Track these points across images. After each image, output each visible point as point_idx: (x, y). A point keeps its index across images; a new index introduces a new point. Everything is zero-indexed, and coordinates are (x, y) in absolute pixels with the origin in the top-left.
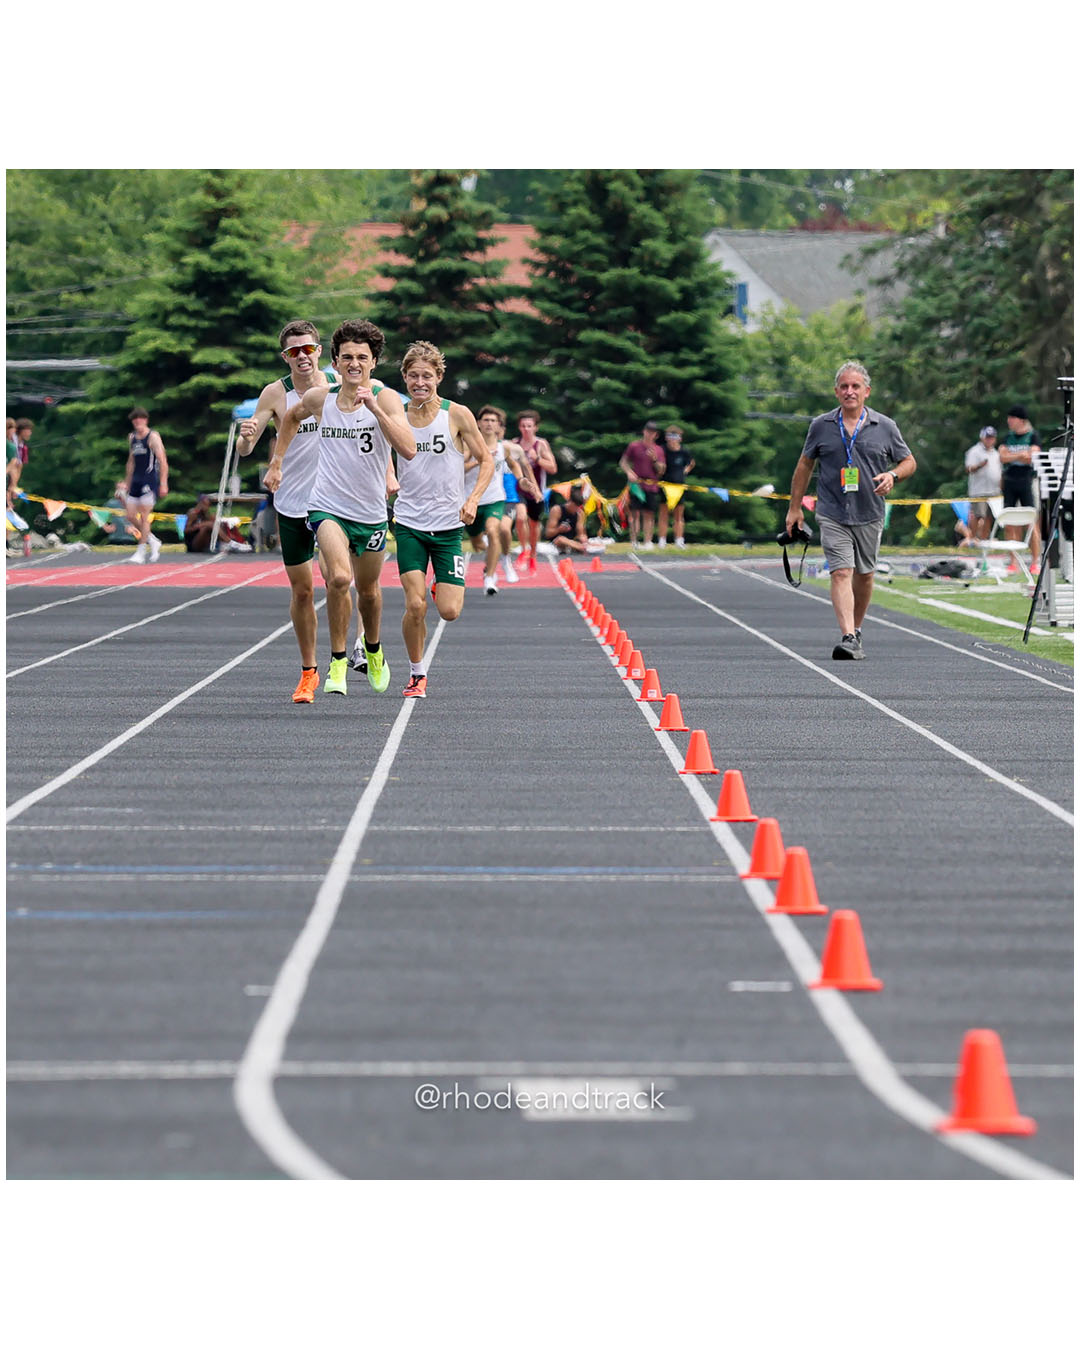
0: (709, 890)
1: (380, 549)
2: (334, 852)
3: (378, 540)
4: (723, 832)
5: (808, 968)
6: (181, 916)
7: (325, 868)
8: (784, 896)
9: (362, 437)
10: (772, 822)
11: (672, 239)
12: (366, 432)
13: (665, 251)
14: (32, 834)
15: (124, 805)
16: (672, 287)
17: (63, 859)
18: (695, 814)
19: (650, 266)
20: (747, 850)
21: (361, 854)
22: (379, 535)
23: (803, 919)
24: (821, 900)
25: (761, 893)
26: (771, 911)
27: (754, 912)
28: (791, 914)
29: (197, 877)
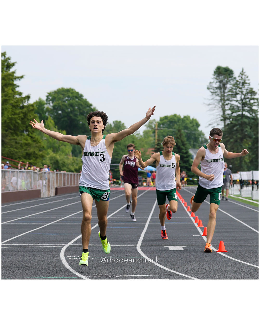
0: (190, 224)
1: (107, 200)
2: (147, 220)
3: (106, 196)
4: (192, 218)
5: (202, 233)
6: (130, 228)
7: (146, 222)
8: (199, 225)
9: (101, 155)
10: (197, 217)
11: (185, 150)
12: (102, 153)
14: (113, 218)
15: (123, 215)
17: (116, 222)
18: (188, 216)
20: (195, 220)
21: (150, 220)
22: (106, 194)
23: (201, 228)
24: (203, 226)
25: (196, 225)
26: (197, 227)
27: (195, 227)
28: (200, 227)
29: (132, 223)
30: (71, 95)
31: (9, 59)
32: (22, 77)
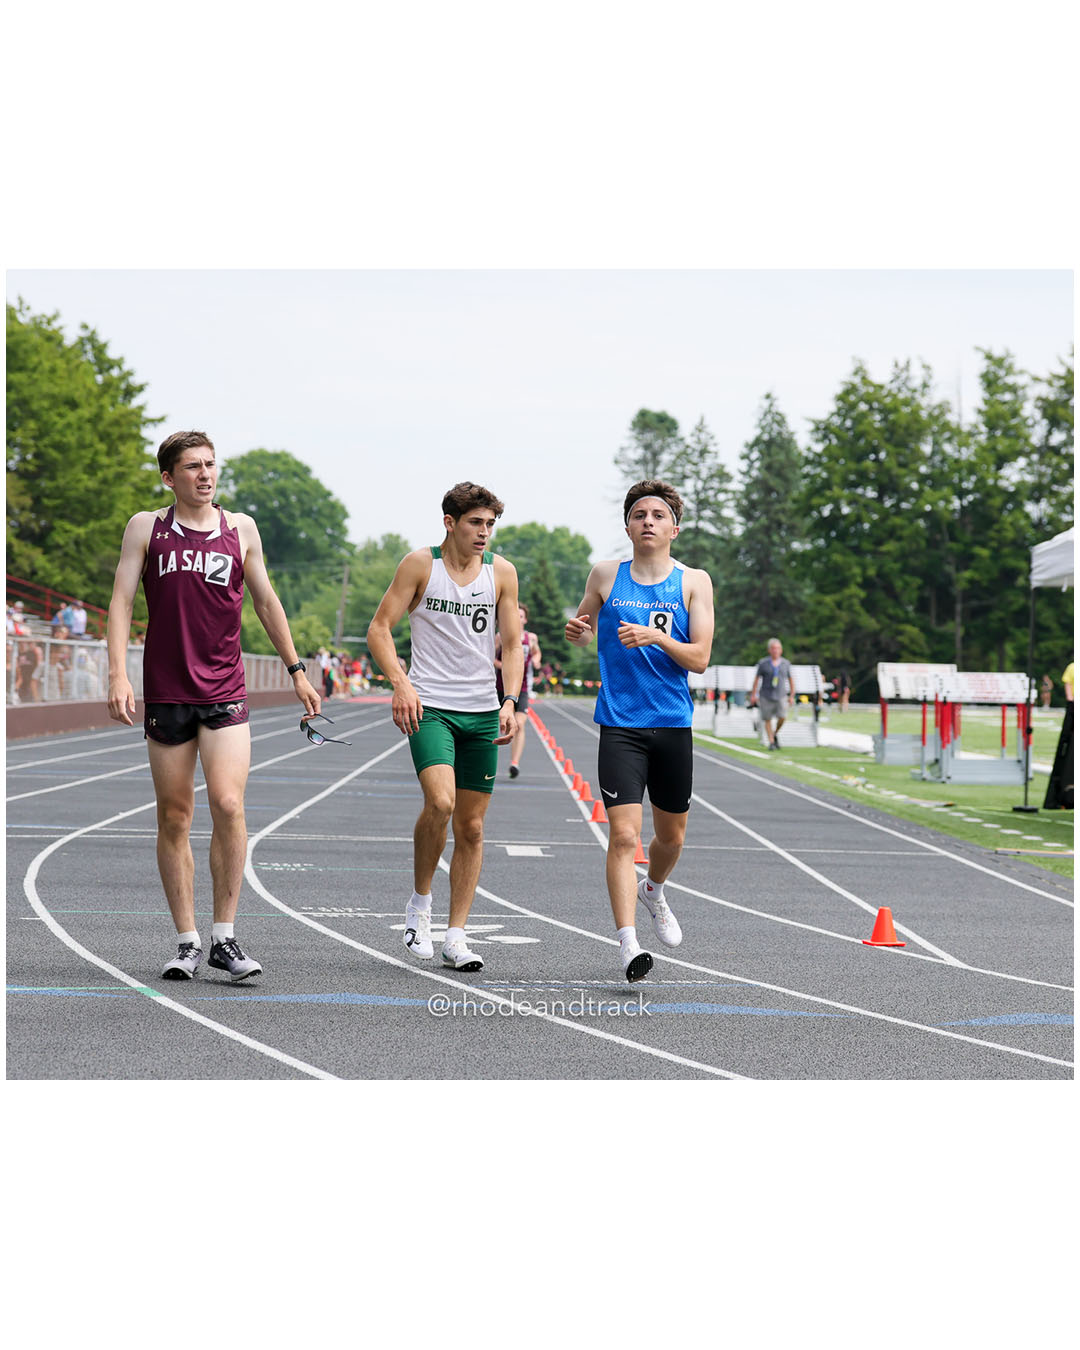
0: (560, 793)
4: (565, 777)
5: (588, 816)
8: (582, 795)
10: (580, 774)
13: (552, 613)
16: (555, 623)
18: (557, 773)
19: (549, 617)
20: (572, 782)
25: (575, 794)
26: (578, 800)
27: (573, 801)
30: (281, 467)
31: (130, 374)
32: (162, 420)
